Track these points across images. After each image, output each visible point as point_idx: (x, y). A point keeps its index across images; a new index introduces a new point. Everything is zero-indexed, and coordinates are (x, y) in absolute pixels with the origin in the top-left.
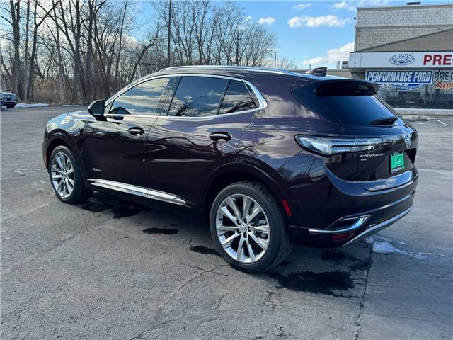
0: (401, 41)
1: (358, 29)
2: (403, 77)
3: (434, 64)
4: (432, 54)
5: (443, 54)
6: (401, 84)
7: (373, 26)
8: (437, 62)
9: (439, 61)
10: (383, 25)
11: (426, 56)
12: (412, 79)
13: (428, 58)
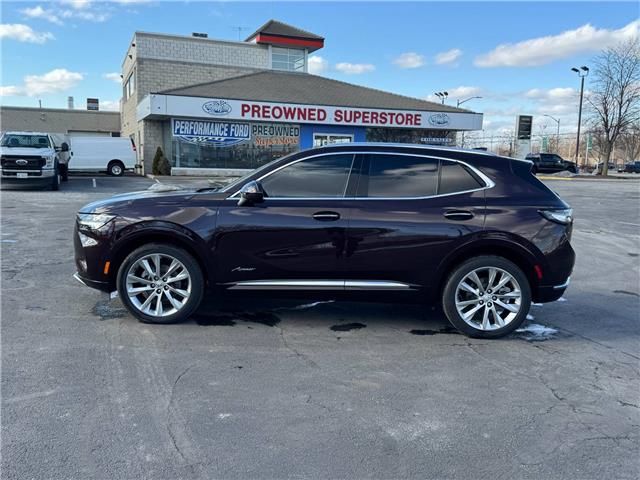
0: (207, 84)
1: (140, 61)
2: (217, 131)
3: (253, 116)
4: (250, 104)
5: (261, 104)
6: (217, 138)
7: (159, 58)
8: (256, 114)
9: (258, 112)
10: (172, 59)
11: (243, 106)
12: (228, 132)
13: (246, 108)
